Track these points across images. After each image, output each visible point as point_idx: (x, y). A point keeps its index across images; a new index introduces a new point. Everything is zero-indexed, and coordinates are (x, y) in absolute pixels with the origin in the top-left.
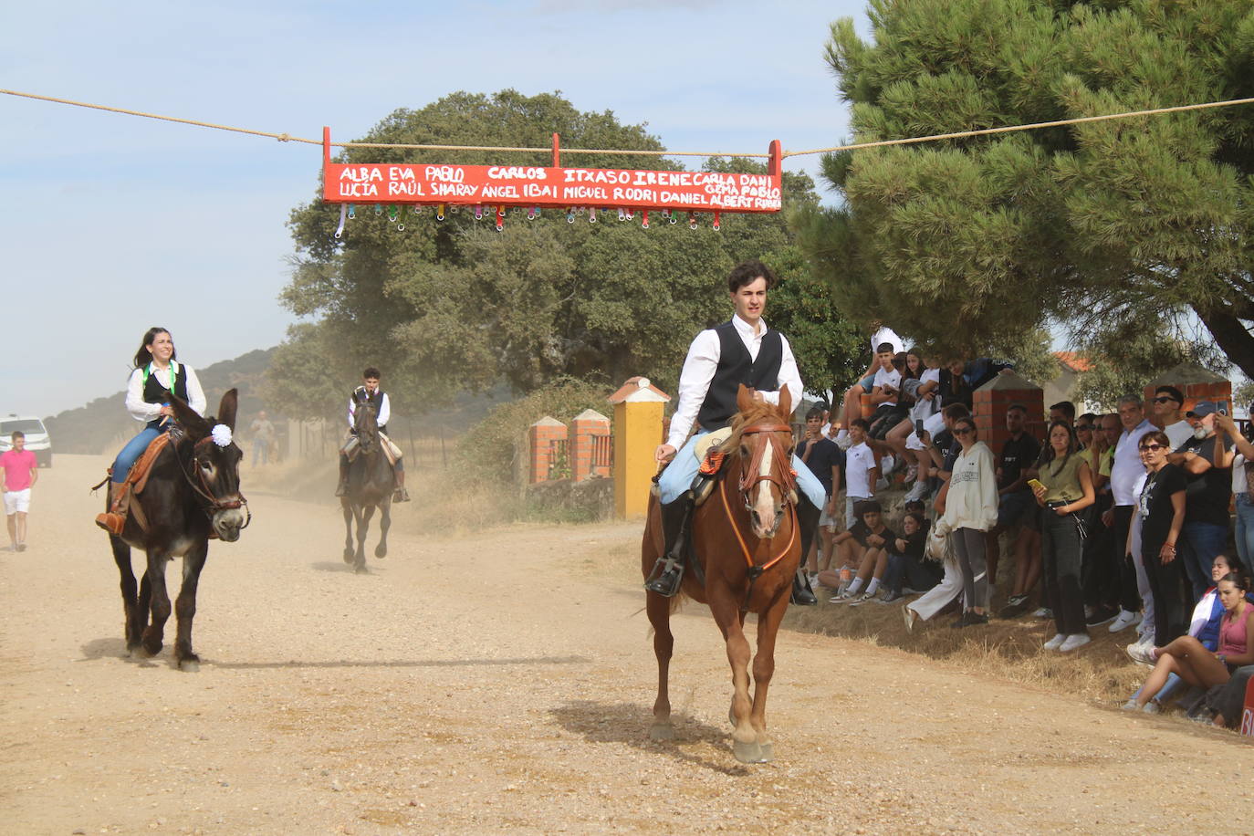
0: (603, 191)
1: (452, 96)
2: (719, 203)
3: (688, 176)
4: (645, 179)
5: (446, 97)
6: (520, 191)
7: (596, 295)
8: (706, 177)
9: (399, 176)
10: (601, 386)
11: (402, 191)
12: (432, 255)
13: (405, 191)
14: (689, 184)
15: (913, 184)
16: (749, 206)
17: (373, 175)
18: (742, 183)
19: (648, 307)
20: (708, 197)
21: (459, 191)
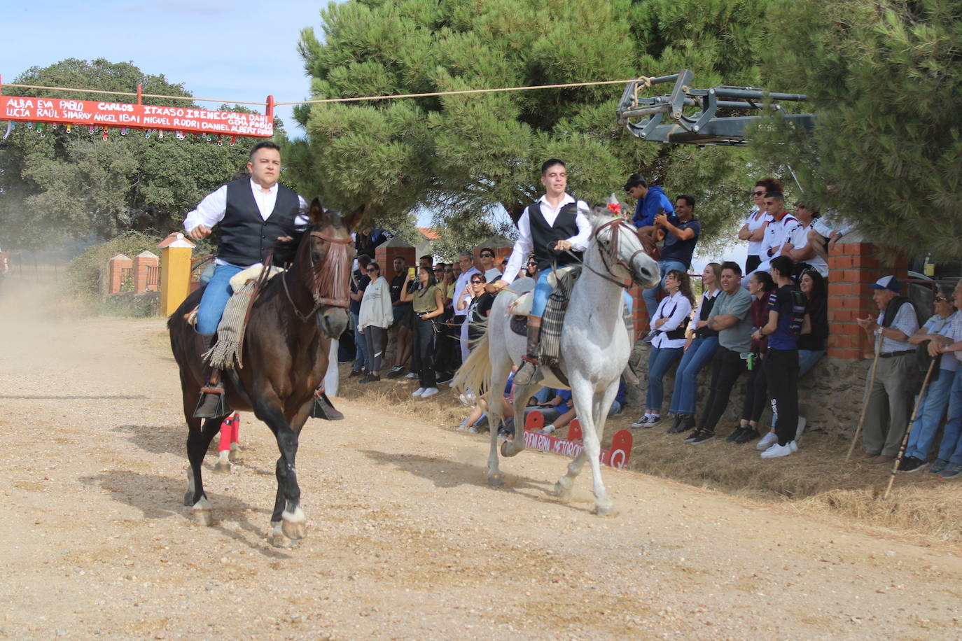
0: (167, 120)
1: (67, 61)
2: (236, 130)
3: (219, 113)
4: (192, 114)
5: (63, 60)
6: (117, 118)
7: (152, 184)
8: (229, 115)
9: (43, 105)
10: (154, 238)
11: (45, 114)
12: (52, 155)
13: (47, 115)
14: (219, 118)
15: (346, 125)
16: (254, 133)
17: (27, 104)
18: (250, 120)
19: (183, 192)
20: (230, 127)
21: (80, 116)
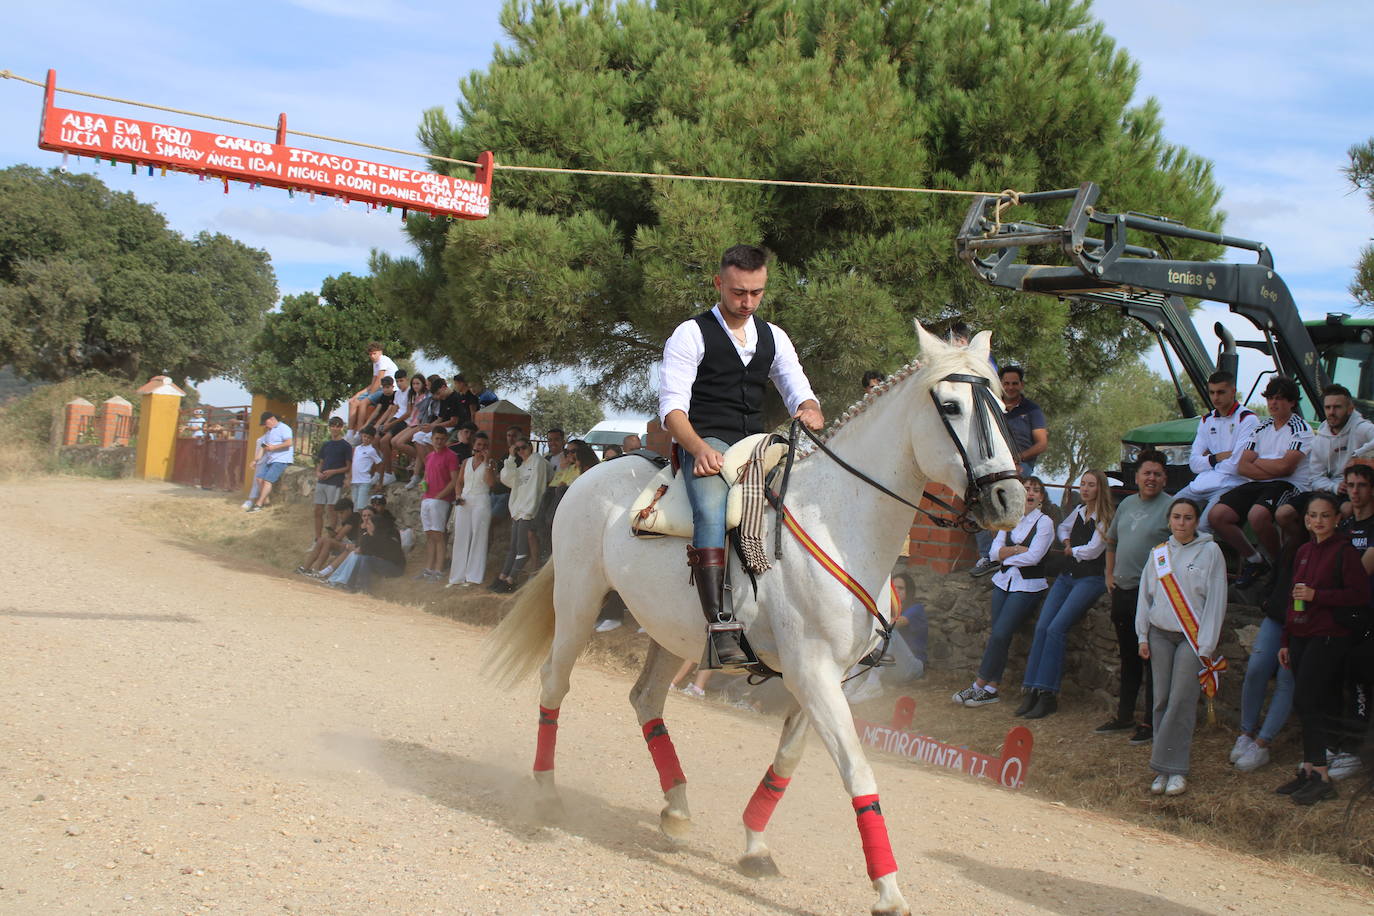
0: (326, 175)
2: (433, 202)
3: (407, 172)
4: (366, 169)
6: (245, 163)
8: (423, 176)
9: (124, 130)
11: (127, 146)
13: (130, 146)
14: (407, 180)
16: (460, 209)
17: (97, 125)
18: (455, 187)
20: (424, 195)
21: (184, 154)
